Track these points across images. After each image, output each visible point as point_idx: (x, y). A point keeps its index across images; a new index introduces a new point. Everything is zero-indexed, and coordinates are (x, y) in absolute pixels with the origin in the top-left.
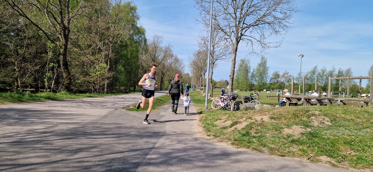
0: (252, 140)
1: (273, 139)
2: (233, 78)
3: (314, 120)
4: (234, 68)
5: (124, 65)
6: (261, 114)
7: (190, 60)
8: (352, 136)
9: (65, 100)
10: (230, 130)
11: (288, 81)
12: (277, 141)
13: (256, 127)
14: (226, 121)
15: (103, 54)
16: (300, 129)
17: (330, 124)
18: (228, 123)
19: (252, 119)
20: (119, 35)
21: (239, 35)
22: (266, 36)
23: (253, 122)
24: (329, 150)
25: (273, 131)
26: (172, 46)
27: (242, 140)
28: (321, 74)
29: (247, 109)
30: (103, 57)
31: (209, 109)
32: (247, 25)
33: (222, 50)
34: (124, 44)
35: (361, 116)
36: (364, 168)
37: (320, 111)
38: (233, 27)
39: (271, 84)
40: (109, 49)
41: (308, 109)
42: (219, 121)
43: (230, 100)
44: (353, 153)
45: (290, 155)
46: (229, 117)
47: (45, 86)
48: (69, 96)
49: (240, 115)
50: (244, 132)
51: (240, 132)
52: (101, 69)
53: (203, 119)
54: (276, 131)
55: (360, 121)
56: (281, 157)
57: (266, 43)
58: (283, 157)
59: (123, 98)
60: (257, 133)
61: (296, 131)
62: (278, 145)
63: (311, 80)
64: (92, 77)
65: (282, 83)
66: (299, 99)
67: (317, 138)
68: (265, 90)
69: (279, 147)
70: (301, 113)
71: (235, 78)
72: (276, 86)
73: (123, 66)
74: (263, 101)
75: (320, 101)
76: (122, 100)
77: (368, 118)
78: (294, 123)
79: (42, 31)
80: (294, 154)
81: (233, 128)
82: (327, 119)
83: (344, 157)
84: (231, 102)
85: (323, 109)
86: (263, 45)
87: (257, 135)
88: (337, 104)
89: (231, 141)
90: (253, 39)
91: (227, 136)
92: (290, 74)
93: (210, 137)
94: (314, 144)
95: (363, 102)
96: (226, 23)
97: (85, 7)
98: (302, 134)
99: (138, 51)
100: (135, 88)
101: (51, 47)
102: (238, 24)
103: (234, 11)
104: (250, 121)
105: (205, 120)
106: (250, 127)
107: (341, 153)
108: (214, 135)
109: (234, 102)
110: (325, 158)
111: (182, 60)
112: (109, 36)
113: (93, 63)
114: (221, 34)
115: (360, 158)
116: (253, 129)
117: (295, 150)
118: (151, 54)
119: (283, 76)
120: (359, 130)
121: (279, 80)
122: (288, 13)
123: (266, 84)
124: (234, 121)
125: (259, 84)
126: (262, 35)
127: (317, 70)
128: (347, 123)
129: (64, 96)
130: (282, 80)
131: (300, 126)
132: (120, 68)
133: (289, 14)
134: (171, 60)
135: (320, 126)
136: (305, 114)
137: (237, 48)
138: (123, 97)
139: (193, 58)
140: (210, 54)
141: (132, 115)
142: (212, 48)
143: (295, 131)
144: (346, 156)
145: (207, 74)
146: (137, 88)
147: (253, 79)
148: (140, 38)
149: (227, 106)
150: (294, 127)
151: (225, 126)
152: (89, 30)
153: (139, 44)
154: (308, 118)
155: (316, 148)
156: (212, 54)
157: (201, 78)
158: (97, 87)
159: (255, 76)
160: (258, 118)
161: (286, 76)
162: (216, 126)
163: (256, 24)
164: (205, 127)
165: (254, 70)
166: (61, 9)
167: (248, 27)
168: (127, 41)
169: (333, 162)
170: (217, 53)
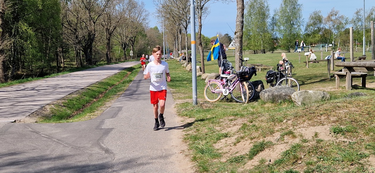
11: (338, 28)
39: (308, 35)
65: (328, 32)
72: (317, 37)
119: (329, 19)
121: (322, 26)
123: (300, 35)
132: (26, 30)
134: (121, 5)
145: (191, 26)
147: (275, 28)
151: (237, 155)
157: (180, 36)
159: (279, 24)
161: (333, 18)
165: (275, 11)
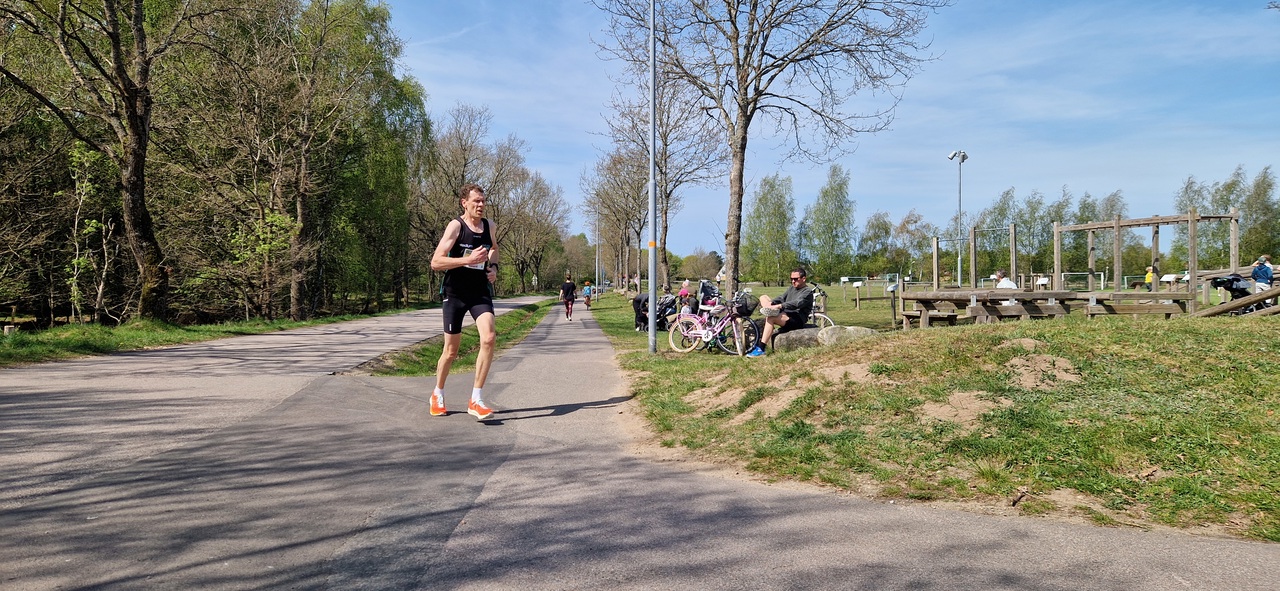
0: (819, 450)
1: (887, 443)
2: (737, 244)
3: (1022, 370)
4: (740, 207)
5: (355, 215)
6: (842, 359)
7: (587, 187)
8: (1151, 414)
9: (147, 351)
10: (739, 419)
11: (920, 246)
12: (903, 448)
13: (829, 404)
14: (723, 391)
15: (277, 179)
16: (978, 403)
17: (1074, 379)
18: (731, 397)
19: (813, 379)
20: (330, 109)
21: (751, 93)
22: (840, 94)
23: (817, 389)
24: (1079, 468)
25: (888, 415)
26: (522, 142)
27: (783, 454)
28: (1026, 217)
29: (789, 346)
30: (278, 190)
31: (663, 354)
32: (775, 58)
33: (693, 150)
34: (351, 141)
35: (1175, 348)
36: (1200, 521)
37: (1040, 337)
38: (727, 68)
39: (865, 256)
40: (299, 162)
41: (999, 333)
42: (698, 392)
43: (733, 319)
44: (1160, 474)
45: (950, 494)
46: (733, 375)
47: (70, 303)
48: (161, 334)
49: (769, 367)
50: (790, 425)
51: (773, 427)
52: (272, 232)
53: (644, 387)
54: (896, 415)
55: (1173, 363)
56: (919, 505)
57: (841, 117)
58: (927, 504)
59: (357, 333)
60: (831, 427)
61: (964, 409)
62: (907, 462)
63: (995, 238)
64: (241, 264)
65: (901, 253)
66: (962, 304)
67: (1037, 431)
68: (844, 279)
69: (910, 467)
70: (977, 348)
71: (743, 242)
72: (881, 262)
73: (353, 219)
74: (841, 316)
75: (1031, 306)
76: (356, 338)
77: (1196, 353)
78: (956, 382)
79: (50, 105)
80: (963, 488)
81: (749, 414)
82: (1062, 362)
83: (1133, 490)
84: (736, 323)
85: (1048, 329)
86: (830, 124)
87: (831, 432)
88: (1085, 312)
89: (748, 459)
90: (795, 107)
91: (731, 441)
92: (924, 221)
93: (671, 450)
94: (1029, 451)
95: (1171, 301)
96: (703, 54)
97: (201, 16)
98: (985, 420)
99: (401, 164)
100: (399, 294)
101: (87, 165)
102: (746, 58)
103: (730, 11)
104: (805, 385)
105: (652, 391)
106: (807, 405)
107: (1119, 476)
108: (685, 443)
109: (747, 323)
110: (1070, 497)
111: (560, 190)
112: (293, 117)
113: (244, 213)
114: (689, 92)
115: (1183, 490)
116: (817, 412)
117: (964, 475)
118: (450, 172)
119: (903, 228)
120: (1172, 396)
121: (890, 241)
122: (911, 12)
123: (847, 258)
124: (751, 388)
125: (822, 259)
126: (828, 92)
127: (1011, 203)
128: (1129, 373)
129: (145, 336)
130: (899, 242)
131: (976, 393)
132: (343, 228)
133: (912, 14)
134: (519, 190)
135: (1043, 387)
136: (989, 350)
137: (744, 139)
138: (357, 329)
139: (597, 180)
140: (656, 163)
141: (392, 388)
142: (659, 143)
143: (961, 412)
144: (1137, 485)
145: (648, 233)
146: (405, 293)
147: (804, 241)
148: (408, 119)
149: (723, 339)
150: (957, 396)
151: (720, 408)
152: (222, 96)
153: (404, 138)
154: (999, 364)
155: (1037, 465)
156: (662, 160)
157: (627, 249)
158: (263, 297)
159: (810, 234)
160: (834, 372)
161: (912, 227)
162: (693, 410)
163: (803, 56)
164: (652, 414)
165: (806, 210)
166: (114, 23)
167: (780, 64)
168: (362, 130)
169: (1097, 507)
170: (677, 161)
